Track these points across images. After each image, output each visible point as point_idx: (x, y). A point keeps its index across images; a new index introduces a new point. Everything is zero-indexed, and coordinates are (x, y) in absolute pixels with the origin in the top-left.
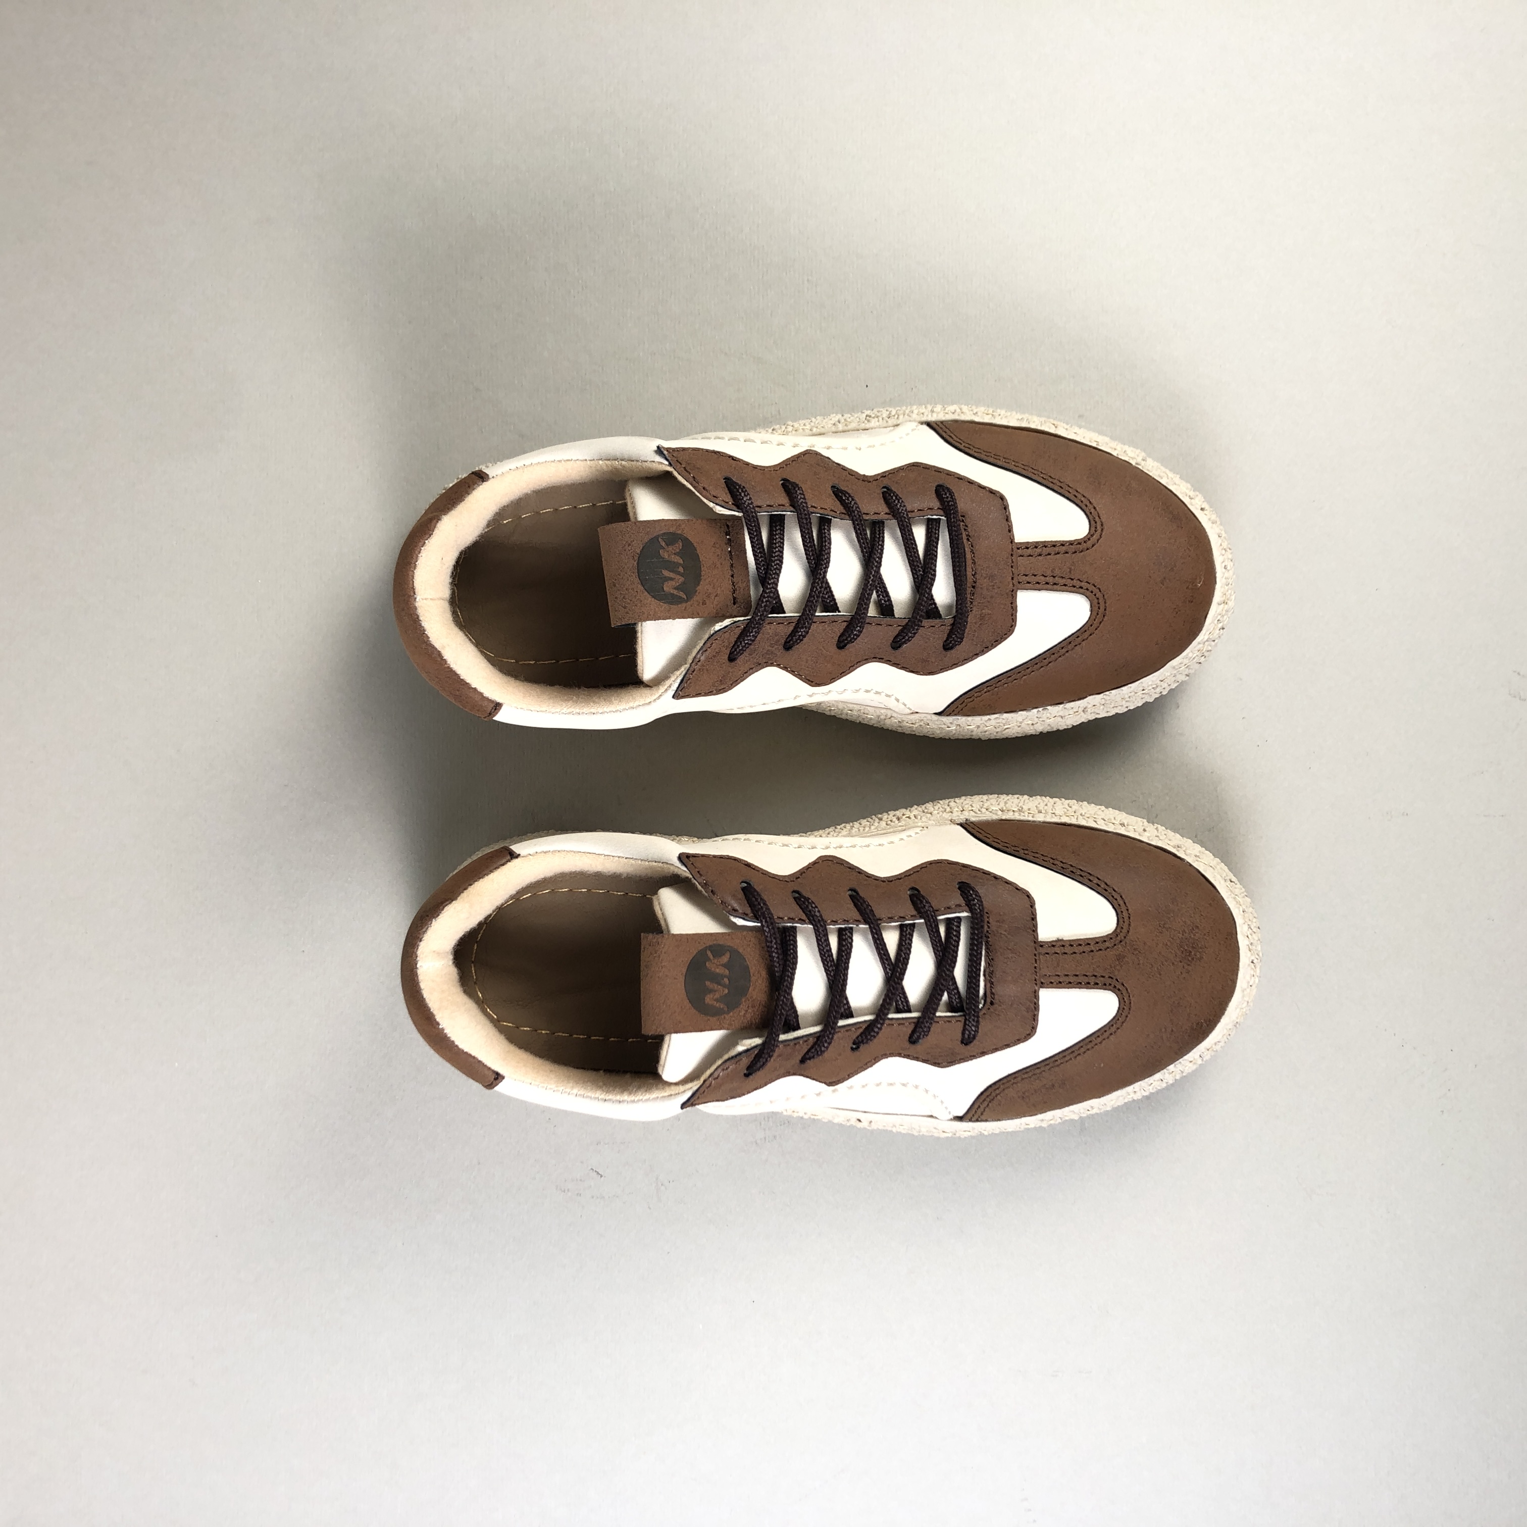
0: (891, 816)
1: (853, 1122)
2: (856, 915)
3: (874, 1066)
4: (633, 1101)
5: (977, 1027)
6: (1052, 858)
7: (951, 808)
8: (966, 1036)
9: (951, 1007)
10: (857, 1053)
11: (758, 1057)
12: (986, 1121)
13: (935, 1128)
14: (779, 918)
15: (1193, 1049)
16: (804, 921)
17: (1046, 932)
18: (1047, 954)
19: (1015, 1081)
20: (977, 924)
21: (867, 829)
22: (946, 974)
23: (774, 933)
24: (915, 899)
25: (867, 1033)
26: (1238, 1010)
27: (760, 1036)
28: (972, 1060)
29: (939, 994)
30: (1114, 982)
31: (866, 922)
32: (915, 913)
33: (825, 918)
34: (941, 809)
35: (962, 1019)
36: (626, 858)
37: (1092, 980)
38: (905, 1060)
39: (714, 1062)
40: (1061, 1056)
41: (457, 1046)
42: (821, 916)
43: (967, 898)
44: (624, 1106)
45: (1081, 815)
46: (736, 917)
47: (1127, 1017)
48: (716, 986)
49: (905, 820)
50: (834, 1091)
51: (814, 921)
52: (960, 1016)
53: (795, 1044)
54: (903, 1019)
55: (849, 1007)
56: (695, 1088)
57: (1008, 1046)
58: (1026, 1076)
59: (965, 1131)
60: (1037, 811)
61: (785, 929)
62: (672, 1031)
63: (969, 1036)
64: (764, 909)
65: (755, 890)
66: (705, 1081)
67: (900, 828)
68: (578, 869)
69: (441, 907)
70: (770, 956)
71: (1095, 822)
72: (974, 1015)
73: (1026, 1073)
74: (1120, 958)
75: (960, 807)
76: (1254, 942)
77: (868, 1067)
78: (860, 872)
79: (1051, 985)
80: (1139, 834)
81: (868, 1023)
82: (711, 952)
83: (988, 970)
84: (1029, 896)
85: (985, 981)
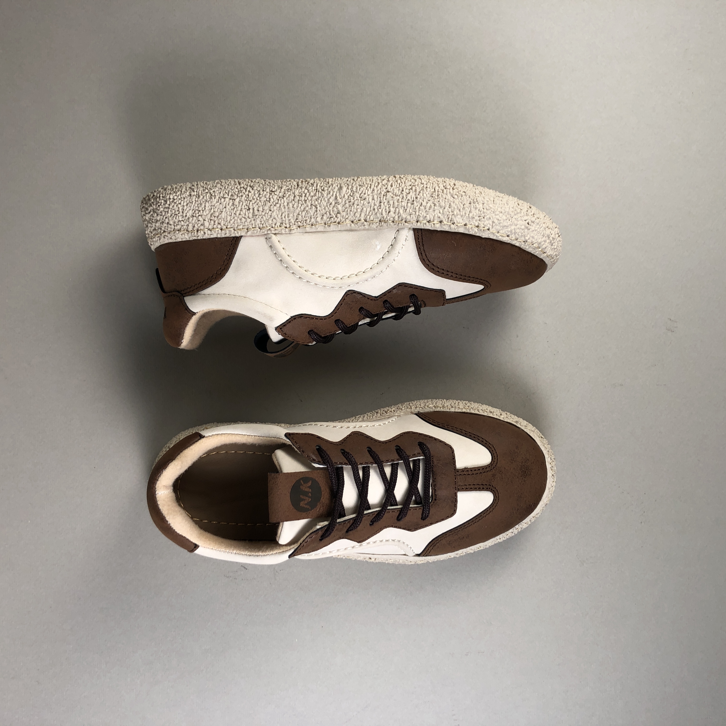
0: (382, 411)
1: (367, 559)
2: (371, 460)
3: (380, 532)
4: (265, 555)
5: (429, 511)
6: (460, 429)
7: (410, 406)
8: (424, 516)
9: (416, 503)
10: (372, 526)
11: (327, 531)
12: (431, 556)
13: (406, 560)
14: (335, 463)
15: (527, 517)
16: (347, 464)
17: (460, 464)
18: (461, 475)
19: (446, 536)
20: (428, 462)
21: (371, 417)
22: (414, 486)
23: (333, 470)
24: (399, 451)
25: (378, 517)
26: (547, 498)
27: (327, 521)
28: (426, 527)
29: (411, 496)
30: (491, 487)
31: (376, 463)
32: (398, 458)
33: (357, 462)
34: (406, 407)
35: (422, 508)
36: (258, 436)
37: (481, 487)
38: (395, 529)
39: (305, 534)
40: (467, 523)
41: (176, 532)
42: (355, 461)
43: (423, 449)
44: (259, 558)
45: (472, 408)
46: (315, 463)
47: (497, 503)
48: (305, 497)
49: (389, 413)
50: (360, 545)
51: (352, 463)
52: (421, 506)
53: (344, 524)
54: (394, 509)
55: (369, 504)
56: (296, 547)
57: (443, 520)
58: (451, 533)
59: (421, 561)
60: (451, 407)
61: (338, 469)
62: (285, 520)
63: (425, 516)
64: (328, 459)
65: (323, 450)
66: (301, 544)
67: (387, 417)
68: (234, 442)
69: (168, 464)
70: (331, 481)
71: (478, 411)
72: (427, 506)
73: (451, 532)
74: (494, 475)
75: (415, 406)
76: (553, 466)
77: (377, 533)
78: (372, 439)
79: (463, 490)
80: (499, 417)
81: (378, 512)
82: (303, 481)
83: (433, 484)
84: (451, 448)
85: (432, 489)
